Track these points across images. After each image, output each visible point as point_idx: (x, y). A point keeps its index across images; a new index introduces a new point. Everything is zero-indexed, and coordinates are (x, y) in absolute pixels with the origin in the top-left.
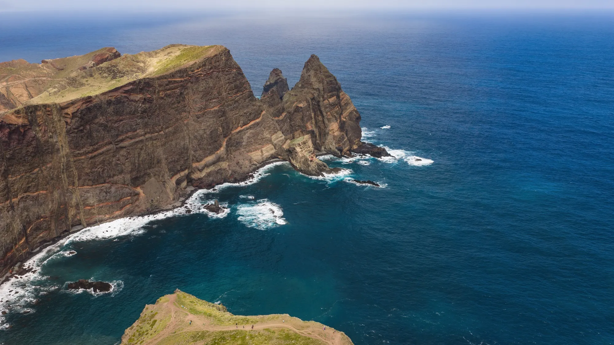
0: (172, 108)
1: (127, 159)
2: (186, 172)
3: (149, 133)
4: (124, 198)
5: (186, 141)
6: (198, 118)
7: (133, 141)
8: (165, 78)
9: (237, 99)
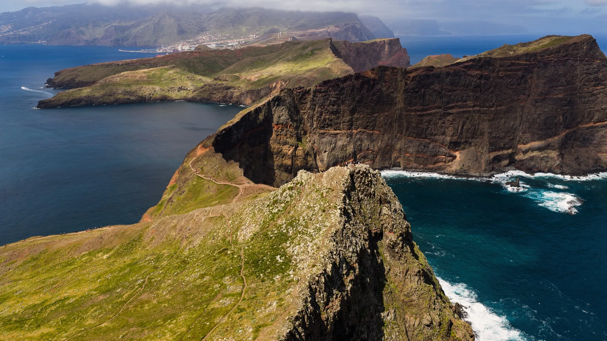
0: (509, 89)
1: (451, 124)
2: (510, 151)
3: (478, 106)
4: (439, 155)
5: (516, 122)
6: (537, 102)
7: (461, 110)
8: (509, 60)
9: (595, 92)
